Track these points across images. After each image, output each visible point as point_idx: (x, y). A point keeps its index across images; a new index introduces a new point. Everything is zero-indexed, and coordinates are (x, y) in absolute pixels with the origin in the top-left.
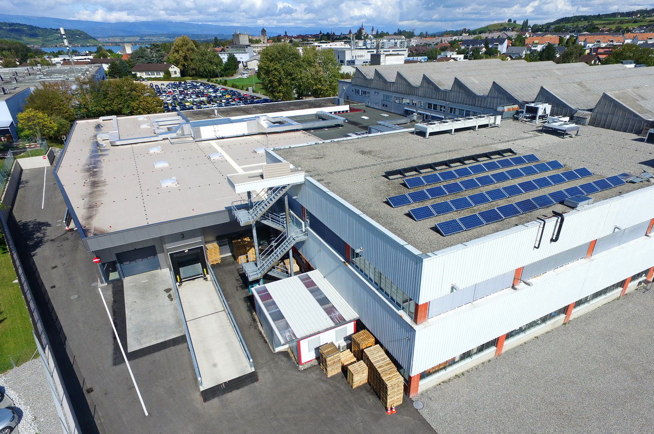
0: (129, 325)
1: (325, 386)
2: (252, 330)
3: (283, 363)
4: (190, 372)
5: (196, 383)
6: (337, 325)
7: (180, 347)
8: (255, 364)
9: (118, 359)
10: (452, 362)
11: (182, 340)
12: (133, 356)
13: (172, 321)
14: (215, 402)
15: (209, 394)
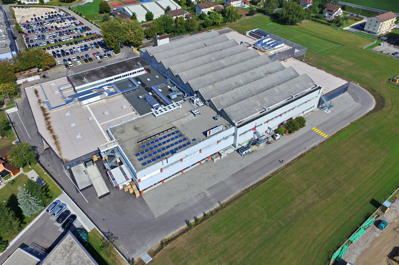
0: (78, 183)
1: (125, 194)
2: (108, 181)
3: (116, 189)
4: (95, 193)
5: (97, 196)
6: (127, 180)
7: (92, 187)
8: (109, 190)
9: (78, 192)
10: (152, 186)
11: (92, 185)
12: (81, 190)
13: (88, 181)
14: (102, 199)
15: (100, 197)
